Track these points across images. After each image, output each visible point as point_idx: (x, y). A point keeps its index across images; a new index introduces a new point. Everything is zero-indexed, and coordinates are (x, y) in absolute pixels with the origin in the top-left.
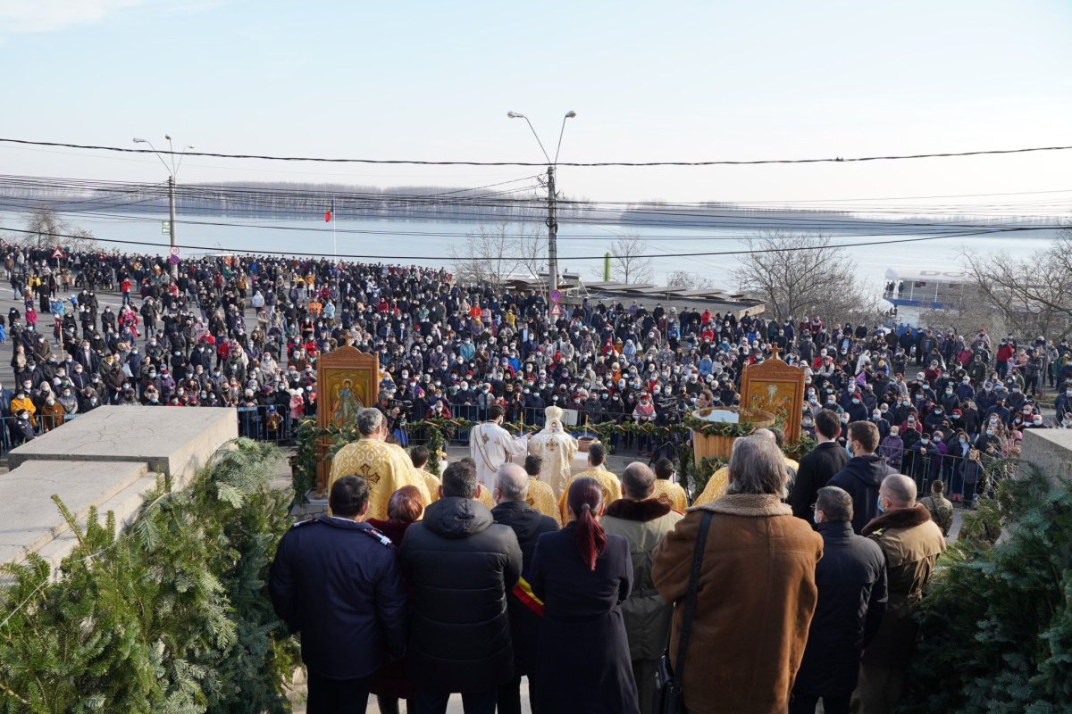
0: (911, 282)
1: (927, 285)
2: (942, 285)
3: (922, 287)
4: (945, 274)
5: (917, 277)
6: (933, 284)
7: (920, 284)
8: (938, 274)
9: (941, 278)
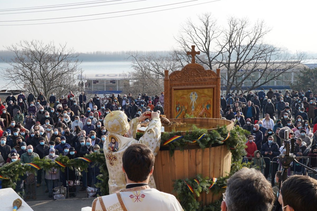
0: (92, 81)
1: (99, 82)
2: (107, 81)
3: (97, 83)
4: (108, 75)
5: (94, 78)
6: (103, 81)
7: (96, 82)
8: (104, 75)
9: (106, 77)
